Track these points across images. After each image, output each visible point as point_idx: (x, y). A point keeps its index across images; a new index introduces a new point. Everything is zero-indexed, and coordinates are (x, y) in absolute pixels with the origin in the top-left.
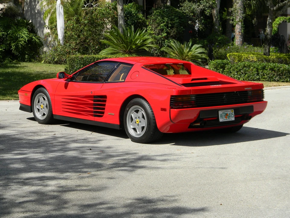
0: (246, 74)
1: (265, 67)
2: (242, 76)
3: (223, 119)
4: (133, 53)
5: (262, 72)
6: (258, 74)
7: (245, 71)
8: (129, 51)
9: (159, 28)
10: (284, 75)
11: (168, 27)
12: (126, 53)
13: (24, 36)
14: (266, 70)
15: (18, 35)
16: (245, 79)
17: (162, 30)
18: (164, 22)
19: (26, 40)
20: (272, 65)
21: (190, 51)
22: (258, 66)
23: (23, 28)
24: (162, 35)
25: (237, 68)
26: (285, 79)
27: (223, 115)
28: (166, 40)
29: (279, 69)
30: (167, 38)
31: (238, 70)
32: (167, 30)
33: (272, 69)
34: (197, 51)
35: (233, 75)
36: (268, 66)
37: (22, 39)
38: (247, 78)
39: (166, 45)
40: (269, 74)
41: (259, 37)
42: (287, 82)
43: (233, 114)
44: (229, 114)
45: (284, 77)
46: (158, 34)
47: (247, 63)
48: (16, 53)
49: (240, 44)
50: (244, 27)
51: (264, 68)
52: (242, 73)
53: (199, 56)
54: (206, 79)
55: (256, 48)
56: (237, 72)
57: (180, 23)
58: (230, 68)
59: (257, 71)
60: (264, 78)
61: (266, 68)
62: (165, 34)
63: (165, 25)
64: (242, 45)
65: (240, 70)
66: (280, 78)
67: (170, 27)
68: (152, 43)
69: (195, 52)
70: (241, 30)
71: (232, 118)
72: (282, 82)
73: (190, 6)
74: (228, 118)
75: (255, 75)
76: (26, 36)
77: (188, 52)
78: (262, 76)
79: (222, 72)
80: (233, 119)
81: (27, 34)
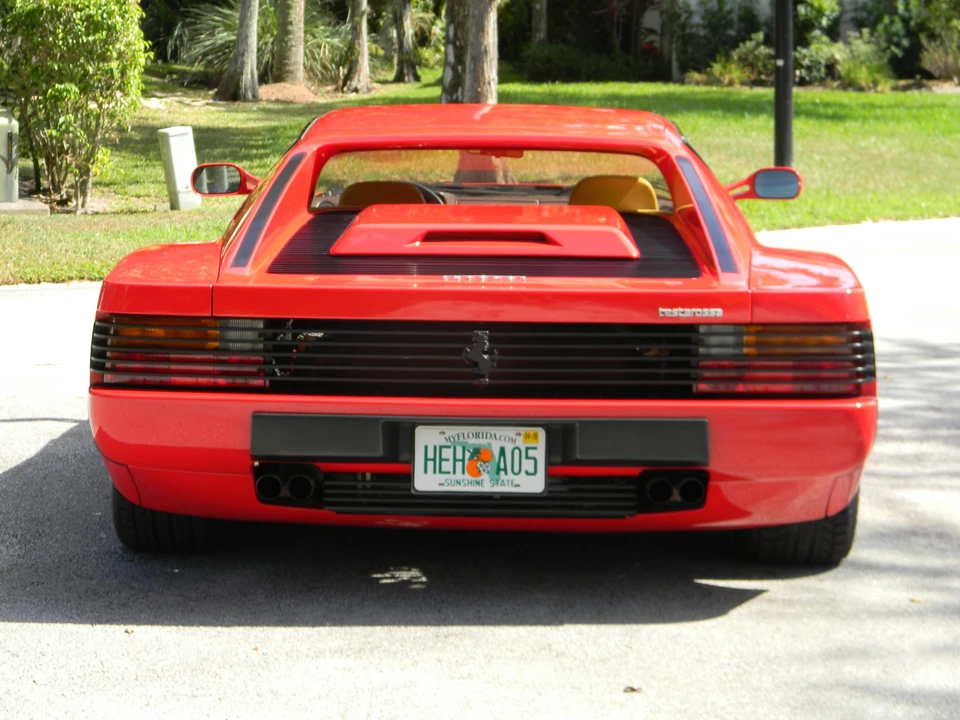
3: (442, 478)
27: (447, 453)
43: (540, 454)
44: (496, 453)
54: (540, 238)
71: (522, 479)
74: (485, 477)
80: (535, 484)
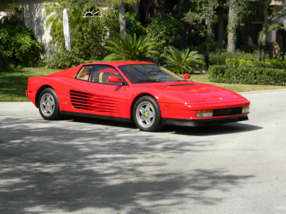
0: (244, 78)
1: (262, 71)
2: (241, 80)
4: (135, 59)
5: (259, 76)
6: (255, 78)
7: (244, 75)
8: (132, 57)
9: (159, 35)
10: (280, 79)
11: (167, 35)
12: (129, 59)
13: (27, 42)
14: (263, 74)
15: (21, 41)
16: (243, 83)
17: (161, 38)
18: (163, 30)
19: (29, 46)
20: (268, 70)
21: (187, 57)
22: (256, 71)
23: (26, 35)
24: (162, 42)
25: (236, 73)
26: (280, 83)
28: (165, 47)
29: (275, 74)
30: (166, 44)
31: (237, 75)
32: (166, 37)
33: (268, 74)
34: (195, 57)
35: (232, 80)
36: (265, 71)
37: (26, 45)
38: (245, 82)
39: (165, 51)
40: (265, 78)
41: (247, 44)
42: (282, 85)
45: (279, 81)
46: (158, 41)
47: (245, 68)
48: (20, 58)
49: (233, 50)
50: (236, 35)
51: (261, 73)
52: (241, 77)
53: (196, 62)
55: (247, 54)
56: (236, 76)
57: (178, 31)
58: (230, 73)
59: (255, 75)
60: (261, 82)
61: (263, 73)
62: (165, 41)
63: (164, 33)
64: (235, 51)
65: (239, 75)
66: (276, 82)
67: (169, 35)
68: (152, 50)
69: (193, 58)
70: (234, 37)
72: (279, 85)
73: (193, 16)
75: (253, 79)
76: (29, 42)
77: (186, 58)
78: (259, 81)
79: (222, 77)
81: (30, 40)
